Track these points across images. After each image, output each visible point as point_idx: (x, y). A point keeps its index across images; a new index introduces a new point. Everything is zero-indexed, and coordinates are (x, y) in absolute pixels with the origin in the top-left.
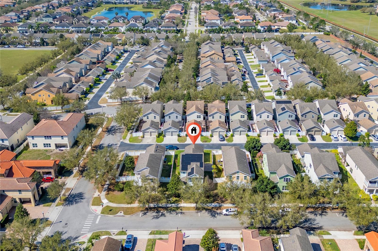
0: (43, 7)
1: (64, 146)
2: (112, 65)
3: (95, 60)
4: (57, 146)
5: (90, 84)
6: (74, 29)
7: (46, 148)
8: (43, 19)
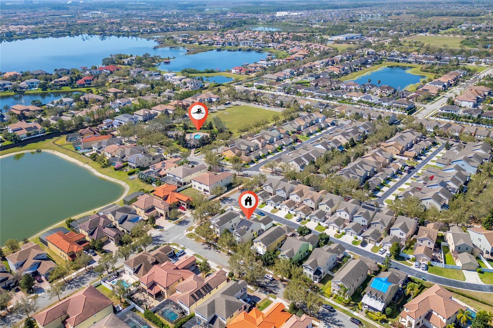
0: (322, 63)
1: (207, 191)
2: (307, 136)
3: (295, 130)
4: (205, 190)
5: (269, 151)
6: (317, 94)
7: (199, 190)
8: (308, 78)
